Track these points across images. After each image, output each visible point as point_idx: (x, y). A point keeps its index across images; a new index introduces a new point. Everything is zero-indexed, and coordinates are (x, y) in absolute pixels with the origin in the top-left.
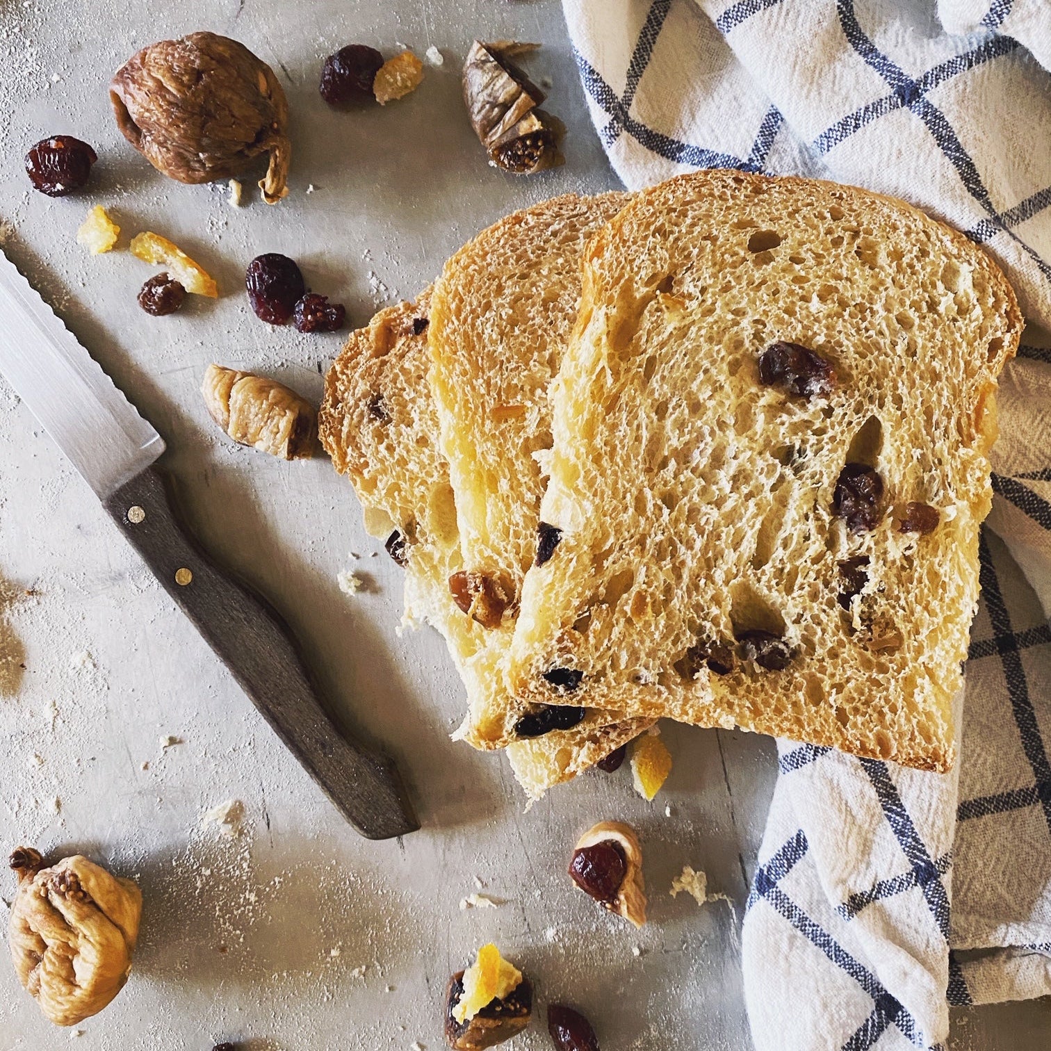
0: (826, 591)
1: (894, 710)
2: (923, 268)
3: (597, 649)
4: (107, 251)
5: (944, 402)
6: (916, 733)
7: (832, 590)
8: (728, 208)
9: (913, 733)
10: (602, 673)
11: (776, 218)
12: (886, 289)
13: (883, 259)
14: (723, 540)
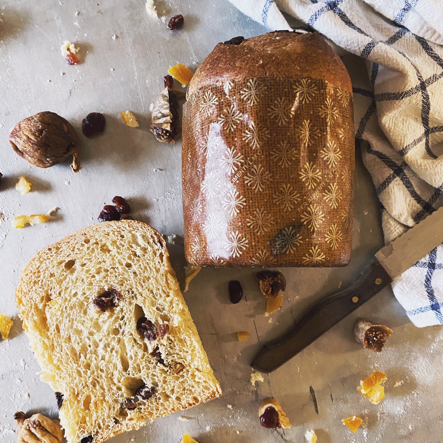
0: (151, 365)
1: (193, 387)
2: (125, 242)
3: (92, 425)
4: (27, 192)
5: (155, 286)
6: (204, 390)
7: (153, 363)
8: (52, 261)
9: (202, 390)
10: (97, 432)
11: (69, 255)
12: (117, 258)
13: (111, 248)
14: (111, 369)
